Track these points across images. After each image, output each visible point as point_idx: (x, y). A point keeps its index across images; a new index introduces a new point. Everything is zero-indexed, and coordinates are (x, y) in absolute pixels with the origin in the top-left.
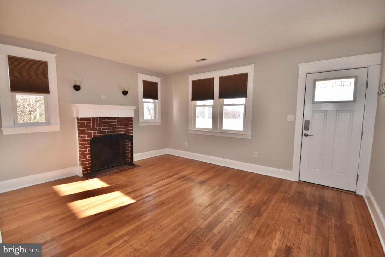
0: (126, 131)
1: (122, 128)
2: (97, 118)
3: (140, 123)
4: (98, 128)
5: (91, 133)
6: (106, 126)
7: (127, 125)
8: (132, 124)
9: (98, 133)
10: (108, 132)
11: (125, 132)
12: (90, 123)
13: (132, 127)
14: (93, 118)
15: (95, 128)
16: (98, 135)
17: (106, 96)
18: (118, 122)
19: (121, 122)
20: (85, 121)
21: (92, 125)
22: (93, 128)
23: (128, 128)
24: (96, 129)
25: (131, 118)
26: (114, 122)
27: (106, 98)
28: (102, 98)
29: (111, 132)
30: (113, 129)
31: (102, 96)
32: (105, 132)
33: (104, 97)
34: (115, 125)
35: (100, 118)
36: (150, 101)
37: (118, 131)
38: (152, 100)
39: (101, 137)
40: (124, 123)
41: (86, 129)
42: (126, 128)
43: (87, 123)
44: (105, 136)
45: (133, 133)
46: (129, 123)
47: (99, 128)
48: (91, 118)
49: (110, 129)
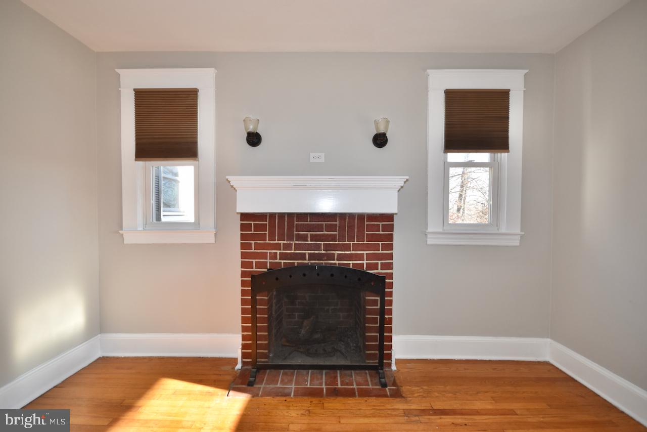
0: (369, 257)
1: (356, 247)
2: (282, 215)
3: (429, 236)
4: (282, 242)
5: (264, 256)
6: (304, 238)
7: (371, 238)
8: (390, 238)
9: (283, 257)
10: (312, 257)
11: (365, 262)
12: (263, 227)
13: (390, 247)
14: (272, 216)
15: (276, 242)
16: (282, 261)
17: (323, 155)
18: (342, 228)
19: (351, 227)
20: (253, 223)
21: (267, 232)
22: (271, 242)
23: (376, 247)
24: (277, 246)
25: (389, 217)
26: (331, 228)
27: (322, 160)
28: (312, 160)
29: (320, 257)
30: (327, 248)
31: (312, 155)
32: (303, 257)
33: (318, 157)
34: (333, 238)
35: (290, 215)
36: (477, 160)
37: (340, 257)
38: (483, 157)
39: (290, 269)
40: (361, 231)
41: (253, 242)
42: (367, 247)
43: (257, 227)
44: (301, 266)
45: (394, 266)
46: (381, 232)
47: (286, 242)
48: (267, 213)
49: (318, 247)
